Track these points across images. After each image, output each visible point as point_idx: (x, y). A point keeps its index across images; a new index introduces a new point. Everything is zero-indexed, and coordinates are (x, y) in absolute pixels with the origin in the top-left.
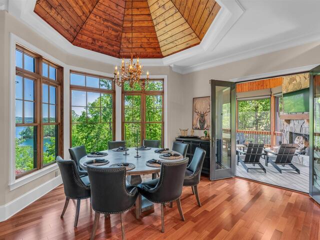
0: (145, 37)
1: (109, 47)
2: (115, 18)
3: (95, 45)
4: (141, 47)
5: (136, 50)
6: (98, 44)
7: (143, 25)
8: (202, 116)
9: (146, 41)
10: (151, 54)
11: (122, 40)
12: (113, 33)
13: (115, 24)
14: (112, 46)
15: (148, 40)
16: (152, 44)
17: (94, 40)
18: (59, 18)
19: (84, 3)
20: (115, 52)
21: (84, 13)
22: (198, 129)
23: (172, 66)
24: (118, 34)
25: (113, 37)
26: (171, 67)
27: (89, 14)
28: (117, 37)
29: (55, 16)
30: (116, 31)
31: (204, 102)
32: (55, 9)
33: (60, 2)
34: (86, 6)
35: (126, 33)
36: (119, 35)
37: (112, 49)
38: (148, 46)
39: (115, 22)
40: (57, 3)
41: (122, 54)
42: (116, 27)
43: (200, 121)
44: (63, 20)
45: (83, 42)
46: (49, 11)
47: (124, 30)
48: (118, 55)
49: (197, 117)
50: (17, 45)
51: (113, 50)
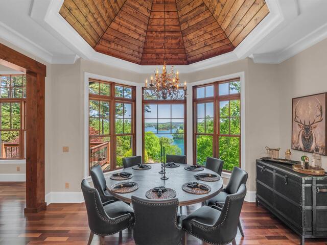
0: (206, 33)
1: (174, 57)
2: (170, 26)
3: (159, 58)
4: (206, 46)
5: (201, 51)
6: (162, 57)
7: (200, 19)
8: (307, 129)
9: (209, 36)
10: (219, 50)
11: (185, 45)
12: (174, 41)
13: (172, 32)
14: (176, 54)
15: (211, 34)
16: (217, 37)
17: (157, 54)
18: (119, 47)
19: (136, 26)
20: (181, 59)
21: (140, 35)
22: (301, 150)
23: (251, 56)
24: (177, 41)
25: (174, 45)
26: (250, 58)
27: (145, 33)
28: (178, 44)
29: (116, 47)
30: (176, 38)
31: (310, 104)
32: (113, 42)
33: (115, 35)
34: (139, 28)
35: (185, 36)
36: (180, 41)
37: (177, 57)
38: (213, 42)
39: (171, 30)
40: (113, 37)
41: (189, 59)
42: (175, 35)
43: (303, 137)
44: (124, 49)
45: (149, 59)
46: (109, 46)
47: (183, 34)
48: (185, 62)
49: (298, 129)
50: (89, 79)
51: (179, 58)
